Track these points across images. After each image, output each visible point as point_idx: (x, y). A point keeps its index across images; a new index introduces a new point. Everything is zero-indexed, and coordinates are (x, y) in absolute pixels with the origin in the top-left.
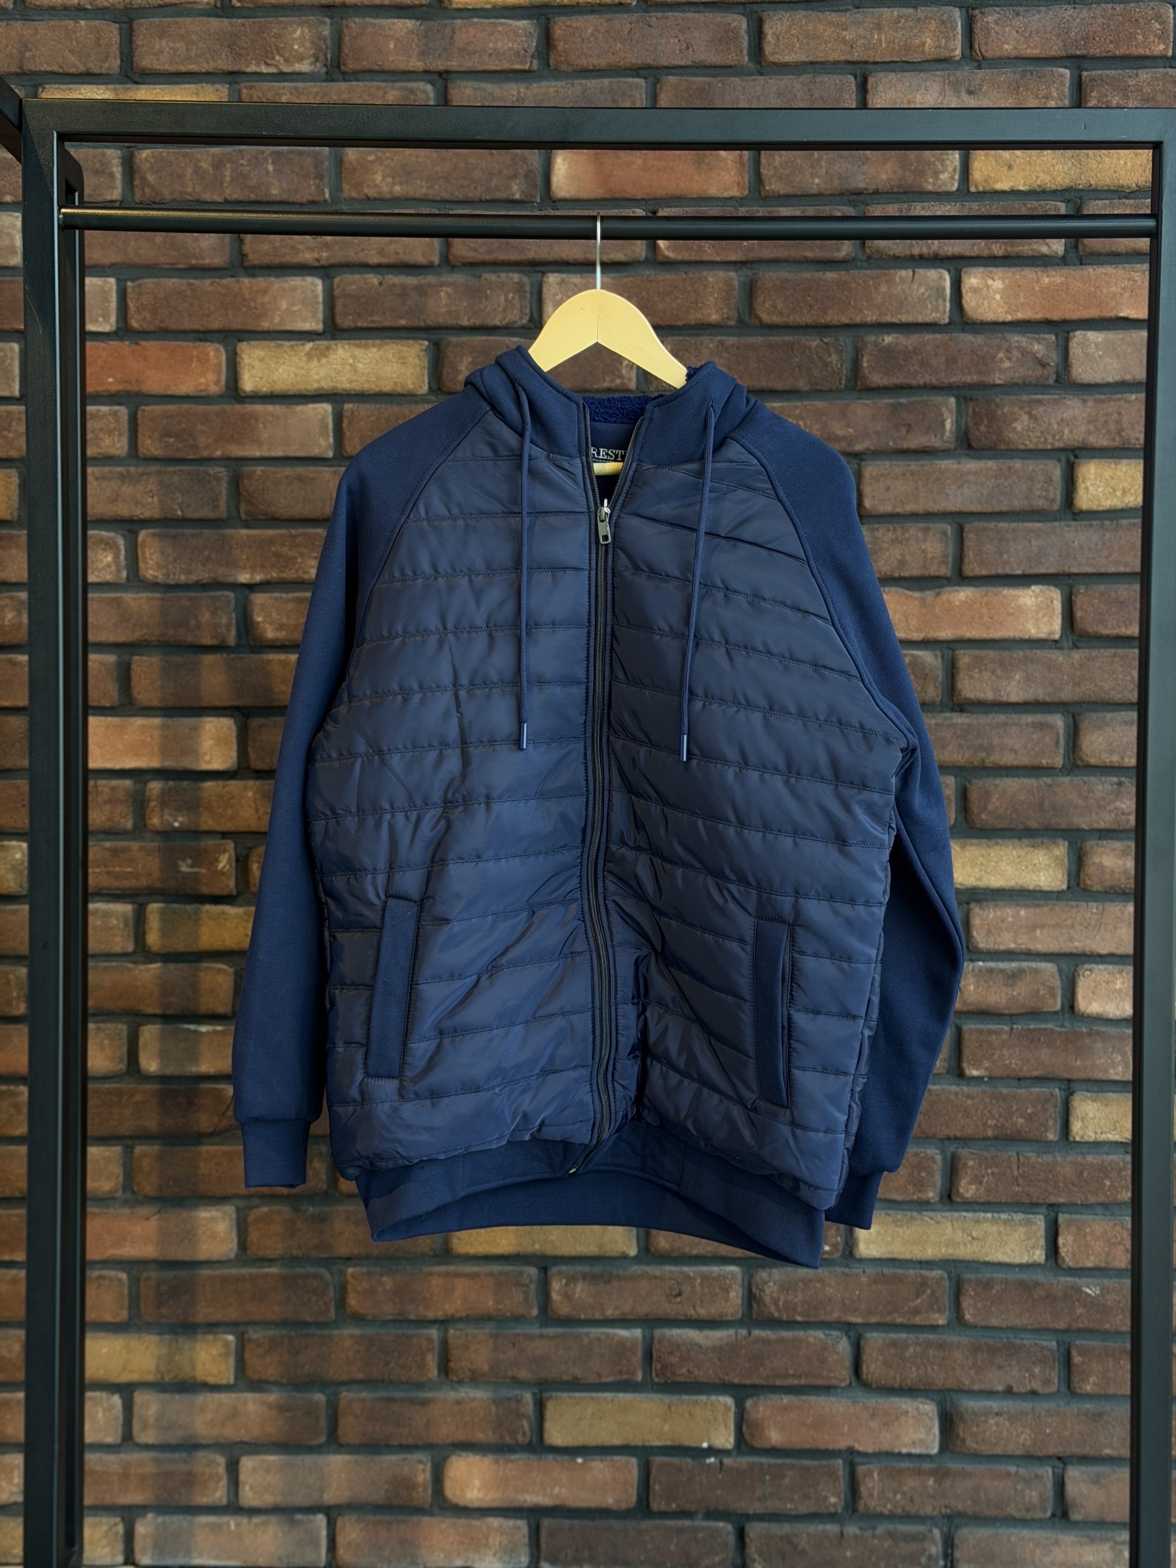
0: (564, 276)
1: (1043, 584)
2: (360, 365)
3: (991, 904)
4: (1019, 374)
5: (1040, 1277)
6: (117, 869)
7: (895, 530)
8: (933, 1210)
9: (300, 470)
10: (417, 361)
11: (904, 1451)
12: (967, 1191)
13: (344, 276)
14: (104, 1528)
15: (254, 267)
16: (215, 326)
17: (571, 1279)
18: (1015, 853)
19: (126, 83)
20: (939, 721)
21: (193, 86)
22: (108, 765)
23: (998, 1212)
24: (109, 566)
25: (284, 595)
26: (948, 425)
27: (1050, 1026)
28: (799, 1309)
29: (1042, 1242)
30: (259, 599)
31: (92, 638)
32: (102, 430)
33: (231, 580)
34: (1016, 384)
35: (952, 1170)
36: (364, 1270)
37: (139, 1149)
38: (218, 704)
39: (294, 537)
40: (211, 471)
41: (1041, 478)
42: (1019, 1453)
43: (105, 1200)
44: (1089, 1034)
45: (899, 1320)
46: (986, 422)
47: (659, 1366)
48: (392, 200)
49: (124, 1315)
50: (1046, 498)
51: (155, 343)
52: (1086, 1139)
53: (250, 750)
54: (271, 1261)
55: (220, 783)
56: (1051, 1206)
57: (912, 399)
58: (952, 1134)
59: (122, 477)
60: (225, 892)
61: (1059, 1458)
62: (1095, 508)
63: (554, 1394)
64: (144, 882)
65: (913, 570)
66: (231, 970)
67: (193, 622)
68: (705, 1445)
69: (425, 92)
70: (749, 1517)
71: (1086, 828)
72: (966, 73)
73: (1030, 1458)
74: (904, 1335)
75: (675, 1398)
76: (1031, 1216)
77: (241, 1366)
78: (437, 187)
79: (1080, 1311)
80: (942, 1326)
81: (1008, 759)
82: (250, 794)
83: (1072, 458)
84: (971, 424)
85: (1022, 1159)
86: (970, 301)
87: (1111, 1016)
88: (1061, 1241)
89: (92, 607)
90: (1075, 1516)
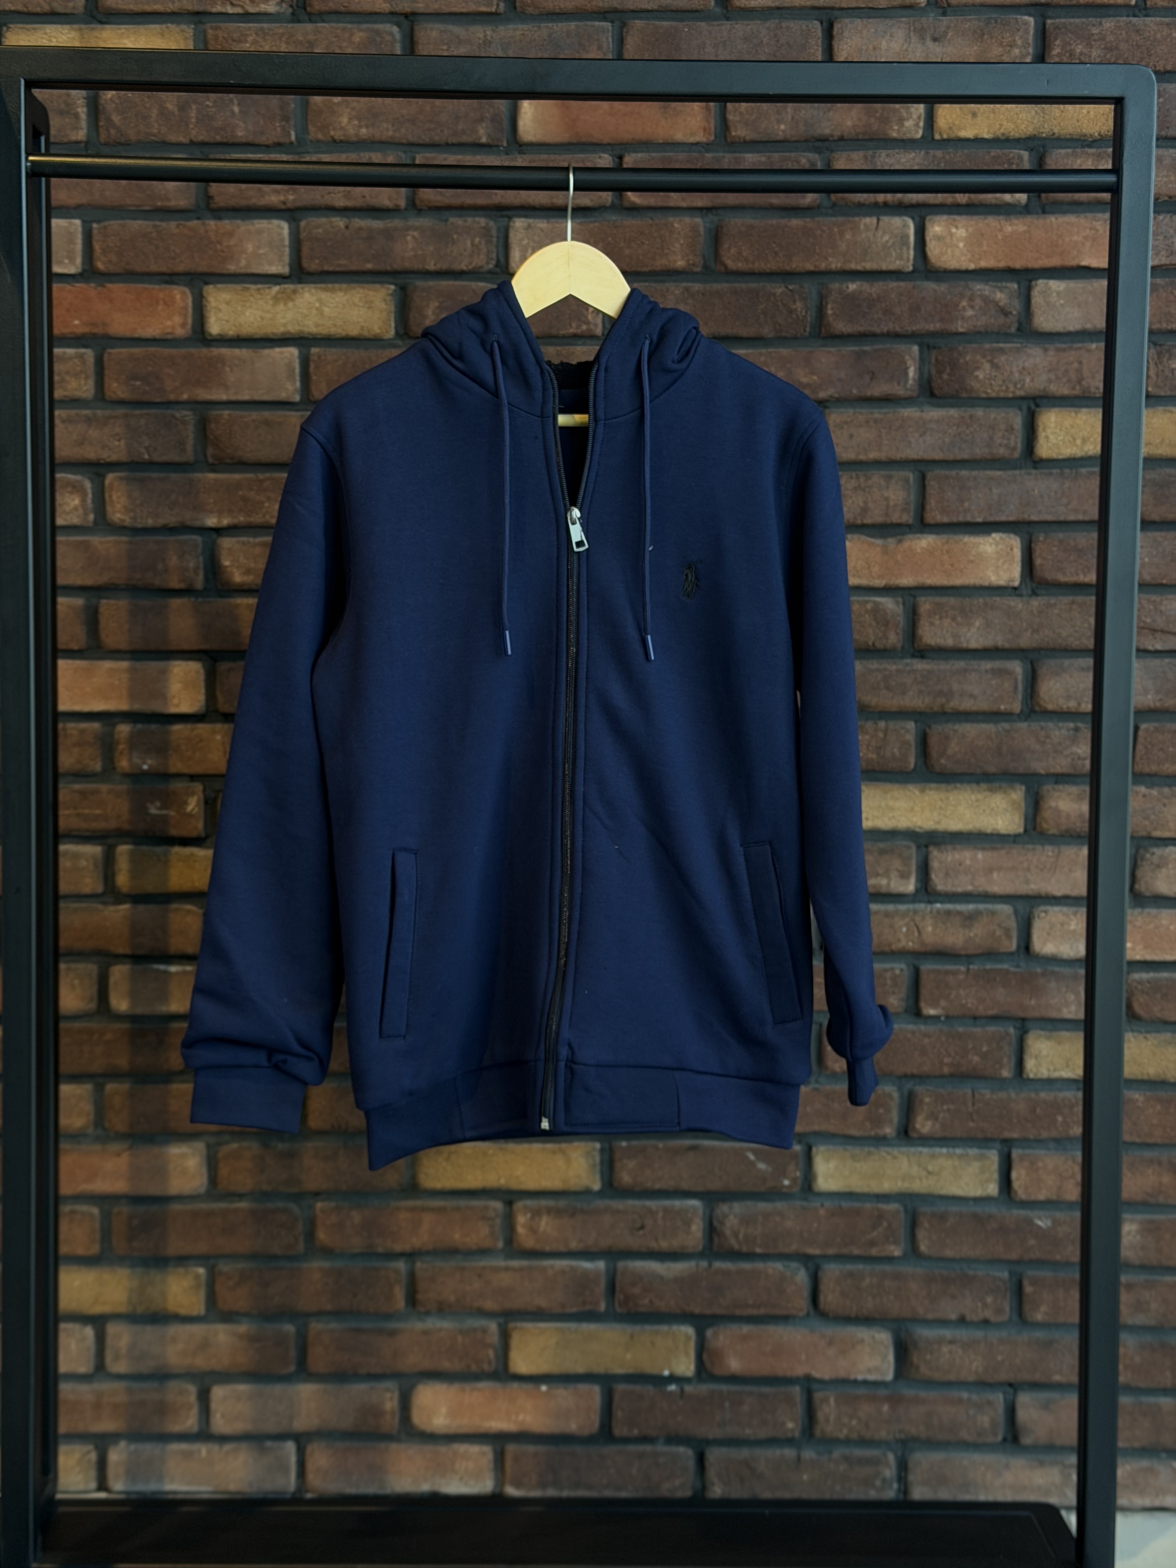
0: (530, 221)
1: (1003, 532)
2: (327, 310)
3: (949, 847)
4: (982, 322)
5: (993, 1210)
6: (86, 811)
7: (858, 477)
8: (890, 1145)
9: (267, 414)
10: (383, 306)
11: (860, 1377)
12: (923, 1126)
13: (311, 219)
14: (77, 1456)
15: (221, 209)
16: (181, 268)
17: (536, 1213)
18: (973, 797)
19: (91, 23)
20: (900, 667)
21: (157, 26)
22: (77, 708)
23: (954, 1147)
24: (76, 509)
25: (251, 540)
26: (912, 372)
27: (1005, 966)
28: (759, 1241)
29: (996, 1176)
30: (226, 543)
31: (61, 580)
32: (68, 373)
33: (198, 524)
34: (979, 333)
35: (909, 1107)
36: (333, 1204)
37: (110, 1087)
38: (186, 647)
39: (262, 481)
40: (178, 415)
41: (1002, 427)
42: (972, 1378)
43: (77, 1137)
44: (1044, 974)
45: (856, 1252)
46: (948, 370)
47: (622, 1297)
48: (358, 142)
49: (95, 1249)
50: (1007, 446)
51: (121, 285)
52: (1039, 1076)
53: (219, 694)
54: (240, 1196)
55: (189, 726)
56: (1005, 1141)
57: (876, 347)
58: (909, 1071)
59: (89, 420)
60: (194, 834)
61: (1011, 1385)
62: (1055, 456)
63: (519, 1324)
64: (113, 824)
65: (876, 516)
66: (201, 911)
67: (160, 566)
68: (666, 1373)
69: (391, 34)
70: (709, 1442)
71: (1042, 772)
72: (931, 19)
73: (982, 1384)
74: (861, 1267)
75: (637, 1328)
76: (984, 1151)
77: (212, 1299)
78: (403, 130)
79: (1032, 1242)
80: (898, 1258)
81: (967, 705)
82: (218, 737)
83: (1033, 407)
84: (934, 372)
85: (977, 1096)
86: (933, 249)
87: (1065, 956)
88: (1014, 1175)
89: (60, 550)
90: (1026, 1440)
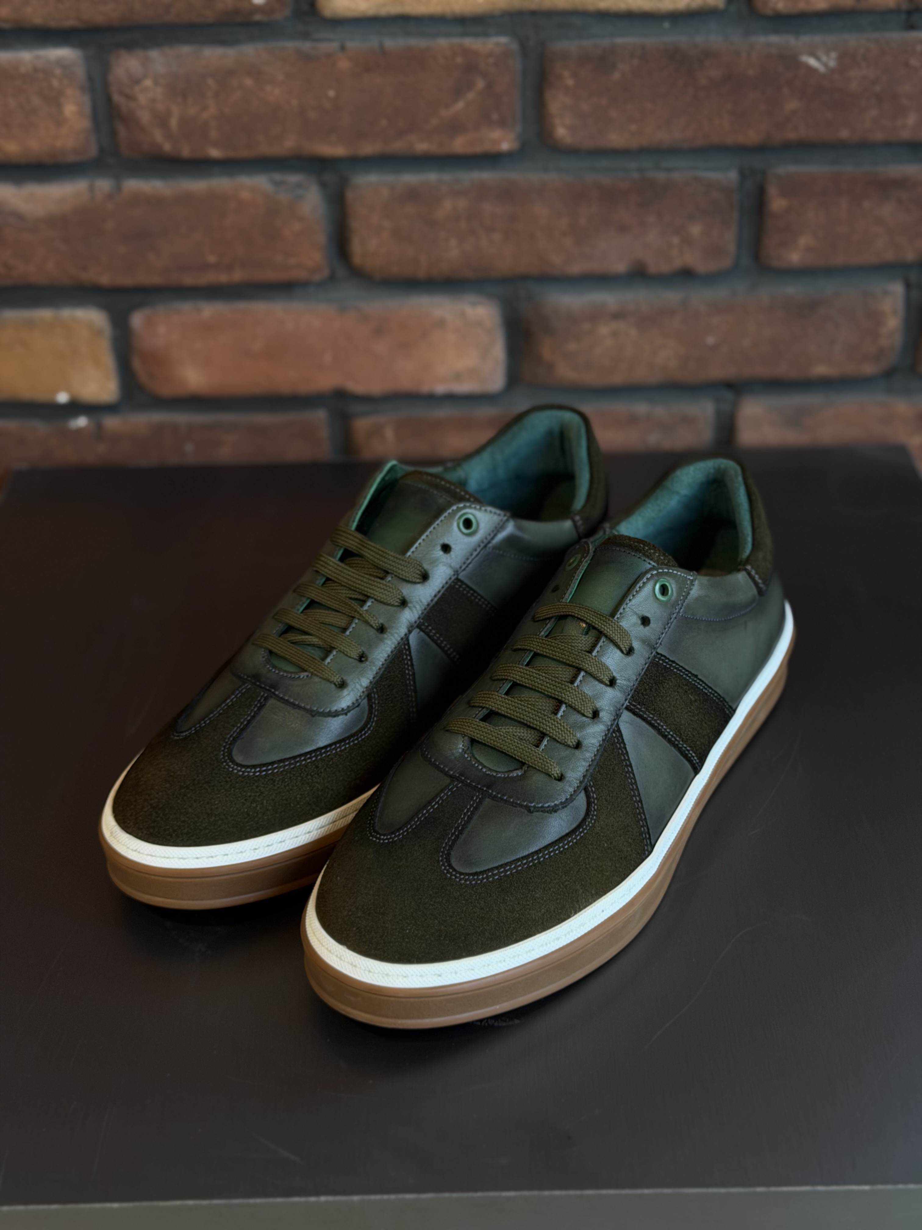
11: (440, 389)
28: (214, 134)
45: (422, 147)
61: (729, 385)
68: (63, 398)
74: (432, 177)
79: (792, 105)
80: (508, 155)
